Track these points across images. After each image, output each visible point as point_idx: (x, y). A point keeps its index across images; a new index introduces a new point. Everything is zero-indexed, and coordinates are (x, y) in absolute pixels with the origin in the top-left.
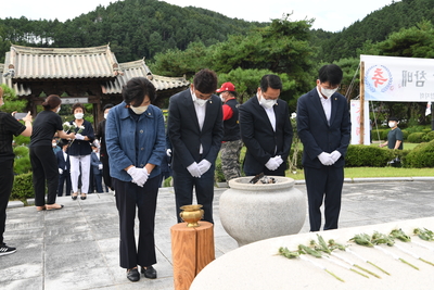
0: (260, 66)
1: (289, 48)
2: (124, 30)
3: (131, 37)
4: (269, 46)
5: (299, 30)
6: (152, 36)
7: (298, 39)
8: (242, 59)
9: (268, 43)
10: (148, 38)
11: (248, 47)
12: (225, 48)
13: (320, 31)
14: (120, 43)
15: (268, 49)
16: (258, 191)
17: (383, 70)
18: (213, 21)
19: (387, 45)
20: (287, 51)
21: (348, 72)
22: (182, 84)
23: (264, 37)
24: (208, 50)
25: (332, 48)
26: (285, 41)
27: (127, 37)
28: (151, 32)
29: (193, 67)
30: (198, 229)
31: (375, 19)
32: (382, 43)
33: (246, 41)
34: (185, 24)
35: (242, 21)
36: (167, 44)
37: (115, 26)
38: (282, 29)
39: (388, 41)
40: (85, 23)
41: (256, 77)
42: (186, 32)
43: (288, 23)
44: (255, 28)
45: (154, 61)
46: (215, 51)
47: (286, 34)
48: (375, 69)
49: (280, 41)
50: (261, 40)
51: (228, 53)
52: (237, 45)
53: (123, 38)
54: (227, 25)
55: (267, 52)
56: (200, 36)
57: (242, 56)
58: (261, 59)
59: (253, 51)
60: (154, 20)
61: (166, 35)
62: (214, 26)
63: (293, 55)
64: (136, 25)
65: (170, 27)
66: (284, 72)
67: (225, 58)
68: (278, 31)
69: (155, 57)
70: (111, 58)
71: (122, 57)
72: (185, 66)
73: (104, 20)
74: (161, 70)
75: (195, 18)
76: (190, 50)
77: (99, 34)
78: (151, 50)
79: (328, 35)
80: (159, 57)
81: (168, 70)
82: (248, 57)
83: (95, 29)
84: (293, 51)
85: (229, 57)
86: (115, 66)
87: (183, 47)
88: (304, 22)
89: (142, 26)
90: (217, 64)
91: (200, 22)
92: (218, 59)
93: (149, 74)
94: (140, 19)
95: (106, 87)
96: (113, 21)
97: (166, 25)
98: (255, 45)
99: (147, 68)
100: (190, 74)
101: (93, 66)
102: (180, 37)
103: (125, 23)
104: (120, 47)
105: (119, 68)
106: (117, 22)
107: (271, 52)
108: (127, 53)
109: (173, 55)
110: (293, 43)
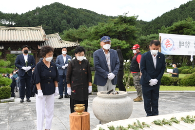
0: (113, 37)
1: (126, 29)
2: (49, 19)
3: (52, 22)
4: (117, 28)
5: (131, 21)
6: (62, 22)
7: (131, 25)
9: (117, 26)
10: (60, 23)
11: (107, 28)
12: (97, 29)
13: (141, 21)
14: (47, 25)
15: (116, 29)
16: (110, 98)
17: (170, 40)
18: (91, 16)
19: (172, 28)
20: (125, 30)
22: (76, 45)
23: (115, 23)
24: (89, 29)
25: (146, 29)
26: (125, 26)
27: (50, 22)
28: (62, 20)
29: (81, 37)
30: (82, 115)
31: (167, 16)
32: (170, 27)
33: (106, 25)
34: (78, 16)
35: (105, 15)
36: (69, 26)
37: (45, 17)
38: (123, 20)
39: (173, 26)
40: (31, 15)
42: (78, 20)
43: (126, 17)
44: (111, 19)
45: (63, 34)
46: (92, 30)
47: (125, 22)
48: (166, 40)
49: (122, 26)
50: (113, 25)
51: (98, 31)
52: (102, 27)
53: (49, 22)
54: (98, 17)
55: (116, 31)
56: (85, 22)
57: (105, 32)
58: (113, 34)
59: (110, 30)
60: (63, 15)
61: (69, 21)
62: (91, 18)
63: (128, 32)
64: (55, 16)
65: (71, 18)
66: (124, 40)
67: (96, 33)
68: (121, 21)
69: (64, 32)
70: (43, 32)
71: (48, 32)
72: (78, 36)
73: (40, 14)
74: (66, 38)
75: (83, 14)
76: (80, 29)
77: (37, 20)
78: (62, 28)
79: (145, 23)
80: (65, 32)
81: (69, 38)
82: (107, 33)
83: (35, 18)
84: (128, 30)
86: (44, 36)
87: (77, 27)
88: (134, 17)
89: (57, 17)
90: (93, 36)
91: (85, 16)
92: (93, 33)
93: (61, 40)
94: (57, 14)
95: (40, 46)
96: (44, 15)
97: (69, 17)
98: (111, 27)
99: (60, 37)
100: (80, 40)
101: (34, 36)
102: (75, 23)
103: (49, 16)
104: (47, 27)
105: (46, 37)
106: (46, 15)
107: (118, 31)
108: (50, 29)
109: (72, 31)
110: (128, 27)
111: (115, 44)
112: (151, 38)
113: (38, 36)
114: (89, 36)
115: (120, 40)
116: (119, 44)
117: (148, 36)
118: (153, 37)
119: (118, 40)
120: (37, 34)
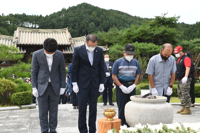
0: (148, 41)
1: (165, 32)
2: (76, 21)
3: (79, 25)
4: (154, 31)
5: (170, 22)
6: (90, 24)
7: (170, 27)
8: (138, 37)
9: (153, 29)
10: (88, 26)
11: (142, 31)
12: (129, 31)
13: (183, 23)
14: (73, 28)
15: (153, 32)
18: (123, 18)
20: (164, 33)
21: (199, 46)
22: (105, 50)
23: (151, 25)
24: (120, 32)
25: (189, 33)
26: (162, 28)
27: (77, 25)
28: (90, 22)
29: (111, 41)
33: (141, 28)
34: (108, 18)
35: (139, 17)
36: (98, 29)
37: (71, 19)
38: (161, 21)
40: (56, 17)
41: (146, 47)
42: (108, 23)
43: (164, 19)
44: (146, 21)
46: (124, 32)
47: (163, 24)
49: (160, 28)
50: (149, 27)
51: (131, 34)
52: (136, 30)
53: (75, 25)
54: (131, 19)
55: (152, 34)
56: (116, 25)
57: (138, 36)
58: (149, 37)
59: (145, 33)
60: (92, 16)
61: (97, 24)
62: (123, 20)
63: (167, 36)
64: (82, 19)
65: (100, 20)
67: (129, 37)
68: (159, 23)
70: (68, 35)
71: (74, 35)
72: (107, 40)
73: (65, 16)
75: (113, 15)
76: (110, 32)
77: (62, 23)
78: (89, 32)
79: (188, 26)
82: (142, 36)
83: (60, 20)
84: (167, 34)
85: (131, 36)
86: (70, 39)
87: (106, 30)
88: (174, 18)
89: (85, 19)
90: (125, 40)
91: (116, 18)
92: (125, 37)
94: (84, 15)
95: (65, 50)
96: (70, 17)
97: (97, 19)
98: (146, 30)
100: (110, 45)
101: (59, 39)
102: (105, 26)
103: (76, 18)
104: (73, 30)
105: (72, 40)
106: (72, 17)
107: (155, 34)
108: (76, 33)
109: (101, 34)
110: (167, 29)
111: (151, 49)
112: (195, 43)
113: (63, 39)
114: (121, 40)
115: (156, 44)
116: (155, 49)
117: (191, 40)
118: (197, 42)
119: (154, 45)
120: (62, 37)
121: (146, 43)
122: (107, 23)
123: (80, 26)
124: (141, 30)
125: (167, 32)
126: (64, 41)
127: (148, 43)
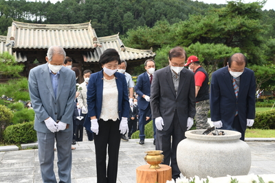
0: (216, 41)
1: (242, 25)
2: (103, 10)
3: (109, 16)
4: (225, 24)
5: (252, 11)
6: (125, 15)
7: (251, 18)
8: (200, 35)
9: (224, 22)
10: (122, 17)
11: (206, 25)
12: (187, 26)
13: (272, 11)
14: (99, 21)
15: (223, 26)
16: (209, 141)
20: (240, 28)
22: (149, 55)
23: (220, 16)
24: (172, 28)
26: (239, 20)
27: (105, 17)
28: (125, 12)
29: (159, 41)
30: (159, 170)
33: (204, 20)
34: (154, 5)
35: (202, 3)
36: (138, 22)
37: (95, 7)
38: (238, 10)
40: (72, 4)
41: (212, 50)
42: (154, 12)
43: (241, 5)
44: (213, 9)
45: (127, 36)
46: (178, 28)
47: (240, 13)
49: (234, 20)
50: (217, 19)
51: (189, 30)
52: (197, 24)
53: (102, 17)
54: (189, 6)
55: (223, 29)
56: (166, 15)
57: (201, 32)
58: (217, 35)
59: (211, 29)
60: (128, 2)
61: (137, 14)
62: (177, 8)
63: (245, 32)
64: (113, 7)
65: (141, 8)
66: (237, 46)
67: (186, 35)
68: (233, 12)
69: (128, 33)
70: (92, 33)
71: (100, 33)
72: (152, 40)
73: (87, 2)
74: (132, 43)
76: (157, 27)
77: (83, 13)
78: (124, 27)
80: (131, 33)
81: (138, 43)
82: (206, 33)
83: (79, 10)
84: (245, 28)
85: (189, 33)
86: (95, 39)
87: (151, 25)
88: (257, 3)
89: (117, 8)
90: (179, 39)
91: (166, 4)
92: (180, 34)
93: (122, 46)
95: (87, 57)
96: (94, 3)
97: (137, 6)
98: (212, 23)
99: (121, 41)
100: (156, 47)
101: (77, 39)
102: (148, 17)
103: (104, 5)
104: (99, 24)
105: (98, 41)
106: (98, 3)
107: (226, 30)
108: (105, 29)
109: (142, 31)
110: (246, 22)
111: (220, 53)
113: (84, 39)
114: (173, 39)
115: (228, 46)
116: (227, 53)
119: (225, 47)
120: (82, 36)
121: (212, 44)
122: (152, 13)
123: (110, 19)
124: (204, 24)
125: (245, 26)
126: (85, 42)
127: (216, 43)
